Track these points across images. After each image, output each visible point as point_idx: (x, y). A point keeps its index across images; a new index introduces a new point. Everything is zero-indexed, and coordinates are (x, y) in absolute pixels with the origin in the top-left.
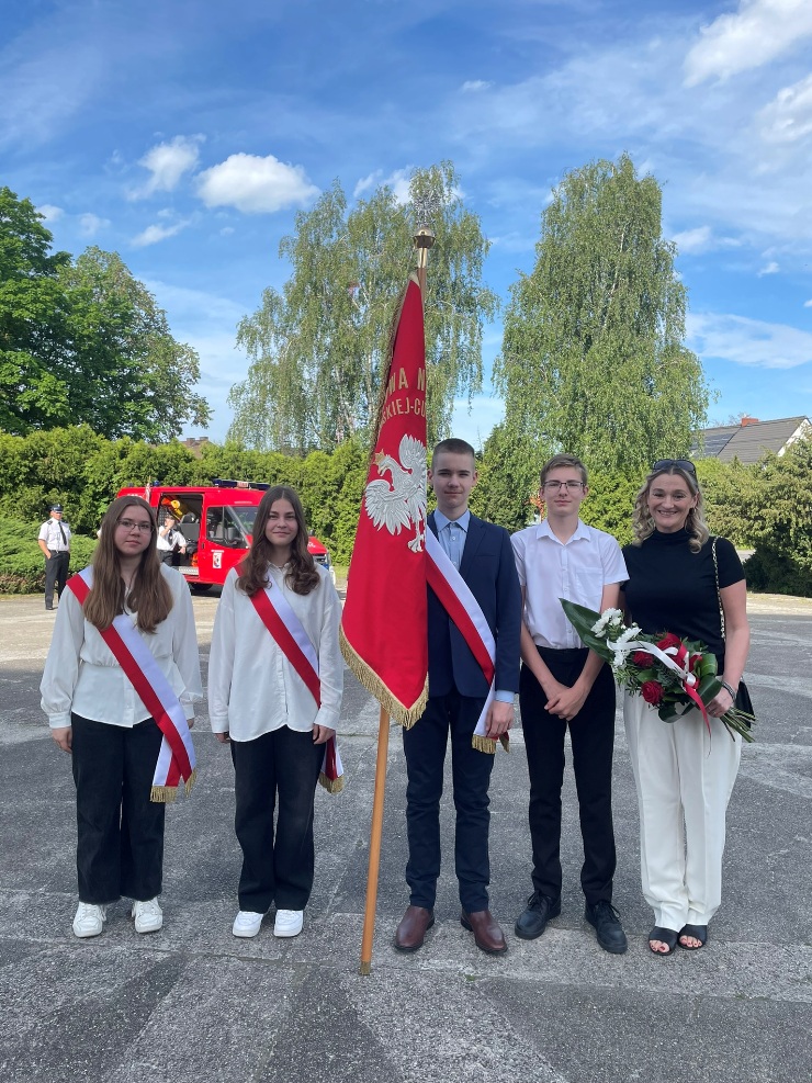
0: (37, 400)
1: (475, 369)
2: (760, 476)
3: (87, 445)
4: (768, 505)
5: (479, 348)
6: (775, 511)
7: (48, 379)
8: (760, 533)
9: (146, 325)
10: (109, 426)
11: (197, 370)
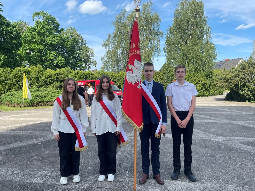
0: (58, 62)
1: (159, 50)
2: (231, 72)
3: (69, 72)
4: (233, 79)
5: (160, 45)
6: (235, 81)
7: (60, 57)
8: (231, 87)
9: (82, 44)
10: (74, 68)
11: (93, 54)
